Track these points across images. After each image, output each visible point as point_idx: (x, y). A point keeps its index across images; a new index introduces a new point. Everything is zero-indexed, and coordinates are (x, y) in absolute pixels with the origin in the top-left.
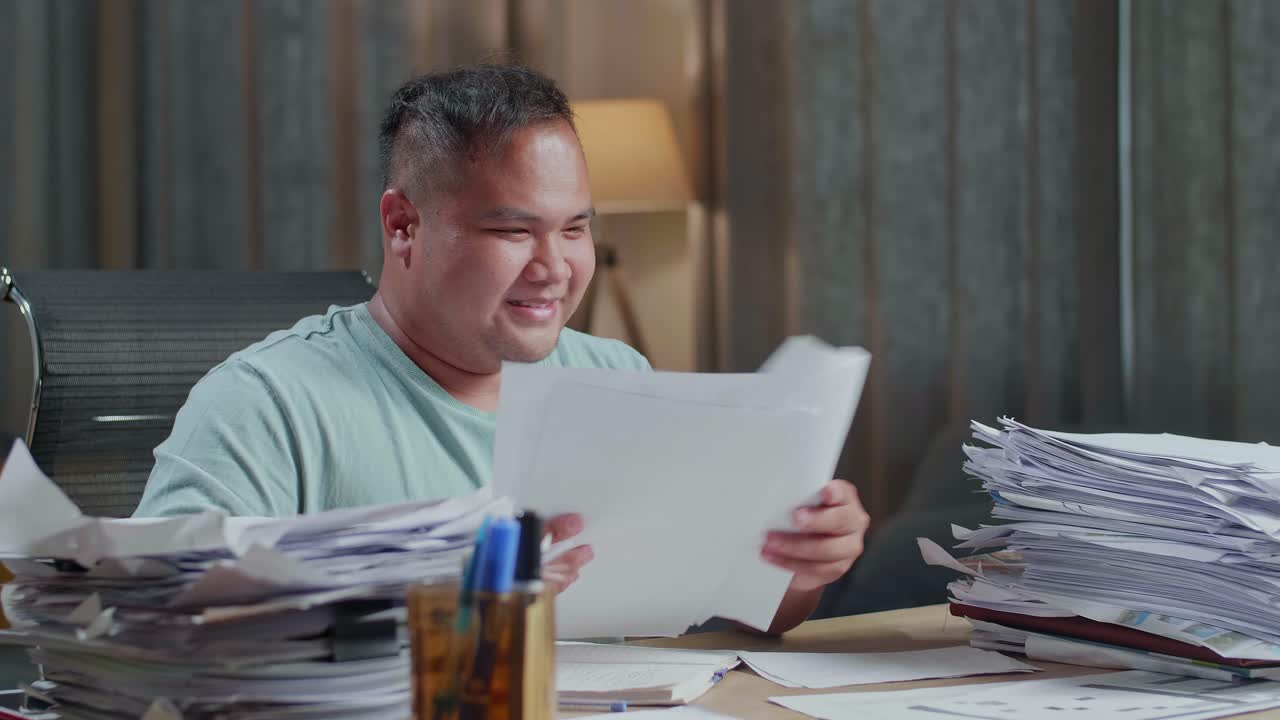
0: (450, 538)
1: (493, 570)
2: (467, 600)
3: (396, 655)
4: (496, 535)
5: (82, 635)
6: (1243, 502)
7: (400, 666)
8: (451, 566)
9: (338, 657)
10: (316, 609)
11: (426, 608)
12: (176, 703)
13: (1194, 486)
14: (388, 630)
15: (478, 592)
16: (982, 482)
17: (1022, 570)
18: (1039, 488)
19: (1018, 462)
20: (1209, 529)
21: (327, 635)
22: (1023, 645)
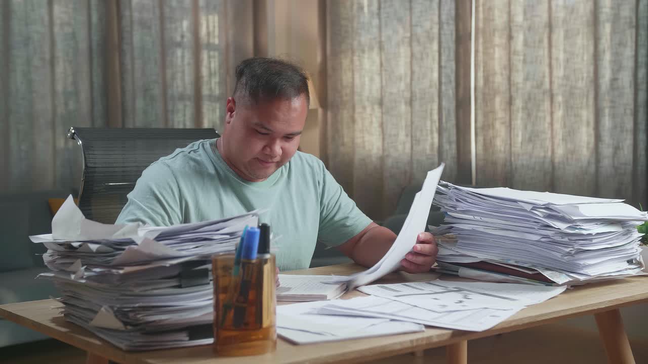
0: (231, 234)
1: (249, 249)
2: (238, 262)
3: (209, 284)
4: (249, 234)
5: (73, 277)
6: (549, 217)
7: (210, 289)
8: (231, 246)
9: (183, 286)
10: (172, 266)
11: (220, 264)
12: (112, 307)
13: (529, 210)
14: (205, 273)
15: (242, 259)
16: (440, 208)
17: (457, 241)
18: (464, 211)
19: (455, 200)
20: (536, 227)
21: (179, 276)
22: (458, 272)
